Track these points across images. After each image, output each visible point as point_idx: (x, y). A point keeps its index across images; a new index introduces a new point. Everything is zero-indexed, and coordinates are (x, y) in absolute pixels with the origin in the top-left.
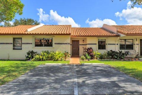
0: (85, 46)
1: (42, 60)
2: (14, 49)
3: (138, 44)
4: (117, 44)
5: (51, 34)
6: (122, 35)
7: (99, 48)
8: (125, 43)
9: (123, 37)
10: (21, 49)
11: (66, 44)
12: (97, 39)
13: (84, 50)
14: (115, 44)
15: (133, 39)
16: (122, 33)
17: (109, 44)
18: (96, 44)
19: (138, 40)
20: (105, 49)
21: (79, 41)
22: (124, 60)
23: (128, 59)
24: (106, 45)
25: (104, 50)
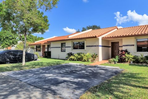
2: (62, 51)
10: (65, 51)
21: (119, 42)
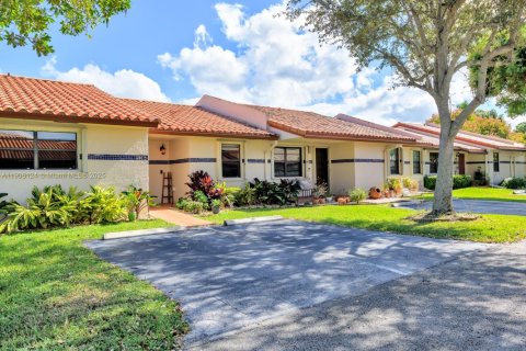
0: (168, 166)
1: (45, 226)
3: (311, 162)
4: (269, 161)
5: (74, 119)
6: (285, 136)
7: (225, 174)
8: (285, 157)
9: (287, 141)
11: (133, 158)
12: (219, 145)
13: (166, 181)
14: (264, 161)
15: (300, 149)
16: (289, 130)
17: (249, 161)
18: (214, 160)
19: (311, 149)
20: (239, 176)
22: (297, 206)
23: (306, 201)
24: (242, 164)
25: (237, 179)
